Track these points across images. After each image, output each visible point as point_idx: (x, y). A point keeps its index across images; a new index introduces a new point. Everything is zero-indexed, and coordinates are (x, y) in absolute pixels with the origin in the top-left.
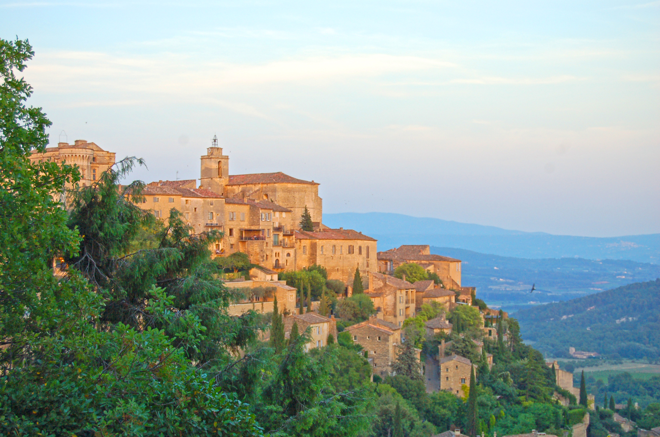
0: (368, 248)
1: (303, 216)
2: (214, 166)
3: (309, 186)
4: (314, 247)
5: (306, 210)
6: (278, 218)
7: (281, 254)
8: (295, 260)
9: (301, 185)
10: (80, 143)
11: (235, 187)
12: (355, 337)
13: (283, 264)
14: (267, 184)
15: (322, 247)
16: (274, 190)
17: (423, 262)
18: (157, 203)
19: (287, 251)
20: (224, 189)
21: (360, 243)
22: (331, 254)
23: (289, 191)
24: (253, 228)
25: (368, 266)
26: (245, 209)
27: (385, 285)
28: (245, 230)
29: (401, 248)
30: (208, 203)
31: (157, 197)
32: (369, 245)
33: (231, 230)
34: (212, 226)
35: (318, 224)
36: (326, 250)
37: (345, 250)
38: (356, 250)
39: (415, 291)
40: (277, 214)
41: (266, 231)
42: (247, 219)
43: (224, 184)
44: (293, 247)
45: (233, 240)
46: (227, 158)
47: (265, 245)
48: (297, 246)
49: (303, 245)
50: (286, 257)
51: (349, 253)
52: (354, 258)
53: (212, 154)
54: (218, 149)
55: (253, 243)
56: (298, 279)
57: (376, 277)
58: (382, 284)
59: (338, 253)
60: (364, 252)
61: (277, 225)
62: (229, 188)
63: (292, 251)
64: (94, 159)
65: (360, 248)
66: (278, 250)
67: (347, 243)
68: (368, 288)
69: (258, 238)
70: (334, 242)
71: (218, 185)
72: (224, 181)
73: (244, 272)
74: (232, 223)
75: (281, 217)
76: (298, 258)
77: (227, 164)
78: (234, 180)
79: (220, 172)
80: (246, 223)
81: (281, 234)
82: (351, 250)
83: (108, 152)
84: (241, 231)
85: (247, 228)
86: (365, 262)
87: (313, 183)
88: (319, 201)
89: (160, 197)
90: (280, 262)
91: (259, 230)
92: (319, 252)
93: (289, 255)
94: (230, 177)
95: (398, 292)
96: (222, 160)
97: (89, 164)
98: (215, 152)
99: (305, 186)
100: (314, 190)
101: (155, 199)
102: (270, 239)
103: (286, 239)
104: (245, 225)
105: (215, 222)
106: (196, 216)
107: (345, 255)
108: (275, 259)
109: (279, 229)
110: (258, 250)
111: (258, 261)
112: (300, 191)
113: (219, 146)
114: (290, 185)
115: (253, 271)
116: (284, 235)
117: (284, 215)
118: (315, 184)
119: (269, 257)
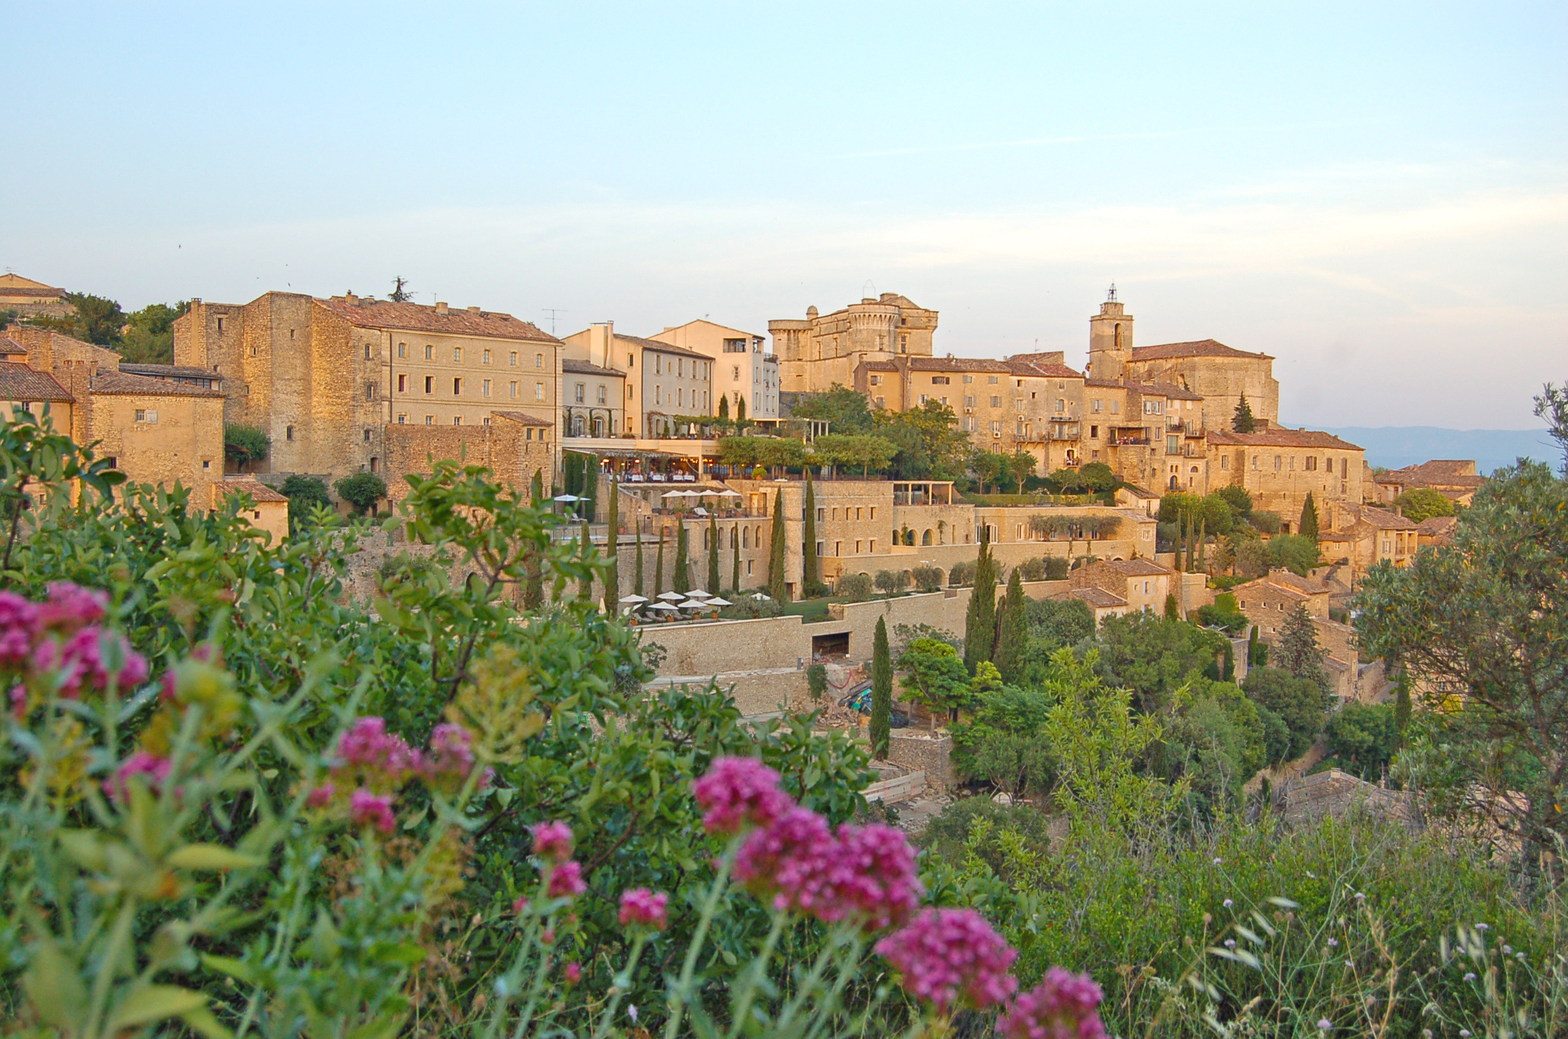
0: (1345, 461)
1: (1237, 409)
2: (1109, 331)
3: (1255, 361)
4: (1240, 457)
5: (1242, 399)
6: (1176, 410)
7: (1180, 468)
8: (1207, 477)
9: (1239, 360)
10: (886, 298)
11: (1139, 364)
12: (1243, 602)
13: (1185, 484)
14: (1183, 357)
15: (1255, 458)
16: (1193, 368)
17: (1455, 487)
18: (969, 385)
19: (1192, 463)
20: (1125, 367)
21: (1329, 452)
22: (1273, 470)
23: (1218, 368)
24: (1131, 425)
25: (1344, 491)
26: (1121, 394)
27: (1359, 522)
28: (1119, 429)
29: (1427, 465)
30: (1056, 384)
31: (969, 375)
32: (1348, 457)
33: (1094, 429)
34: (1061, 422)
35: (1264, 423)
36: (1263, 464)
37: (1300, 465)
38: (1321, 464)
39: (1416, 533)
40: (1177, 403)
41: (1153, 429)
42: (1122, 411)
43: (1124, 360)
44: (1203, 457)
45: (1098, 444)
46: (1130, 319)
47: (1148, 451)
48: (1210, 455)
49: (1221, 454)
50: (1189, 473)
51: (1308, 468)
52: (1317, 477)
53: (1106, 313)
54: (1116, 304)
55: (1127, 449)
56: (1182, 507)
57: (1344, 509)
58: (1354, 520)
59: (1285, 469)
60: (1337, 469)
61: (1176, 422)
62: (1132, 365)
63: (1201, 465)
64: (904, 321)
65: (1329, 461)
66: (1177, 461)
67: (1302, 454)
68: (1330, 526)
69: (1136, 442)
70: (1278, 450)
71: (1113, 360)
72: (1124, 355)
73: (1104, 494)
74: (1097, 416)
75: (1183, 408)
76: (1211, 475)
77: (1130, 328)
78: (1139, 354)
79: (1117, 341)
80: (1121, 417)
81: (1182, 436)
82: (1311, 464)
83: (926, 311)
84: (1112, 430)
85: (1121, 425)
86: (1339, 485)
87: (1261, 357)
88: (1273, 386)
89: (974, 376)
90: (1180, 481)
91: (1140, 429)
92: (1248, 465)
93: (1195, 469)
94: (1134, 349)
95: (1381, 535)
96: (1122, 323)
97: (892, 328)
98: (1111, 310)
99: (1247, 360)
100: (1264, 367)
101: (965, 378)
102: (1162, 442)
103: (1193, 443)
104: (1119, 421)
105: (1066, 415)
106: (1034, 407)
107: (1298, 471)
108: (1170, 476)
109: (1178, 428)
110: (1135, 461)
111: (1135, 477)
112: (1236, 368)
113: (1119, 301)
114: (1219, 360)
115: (1120, 493)
116: (1187, 438)
117: (1189, 404)
118: (1266, 358)
119: (1158, 473)
